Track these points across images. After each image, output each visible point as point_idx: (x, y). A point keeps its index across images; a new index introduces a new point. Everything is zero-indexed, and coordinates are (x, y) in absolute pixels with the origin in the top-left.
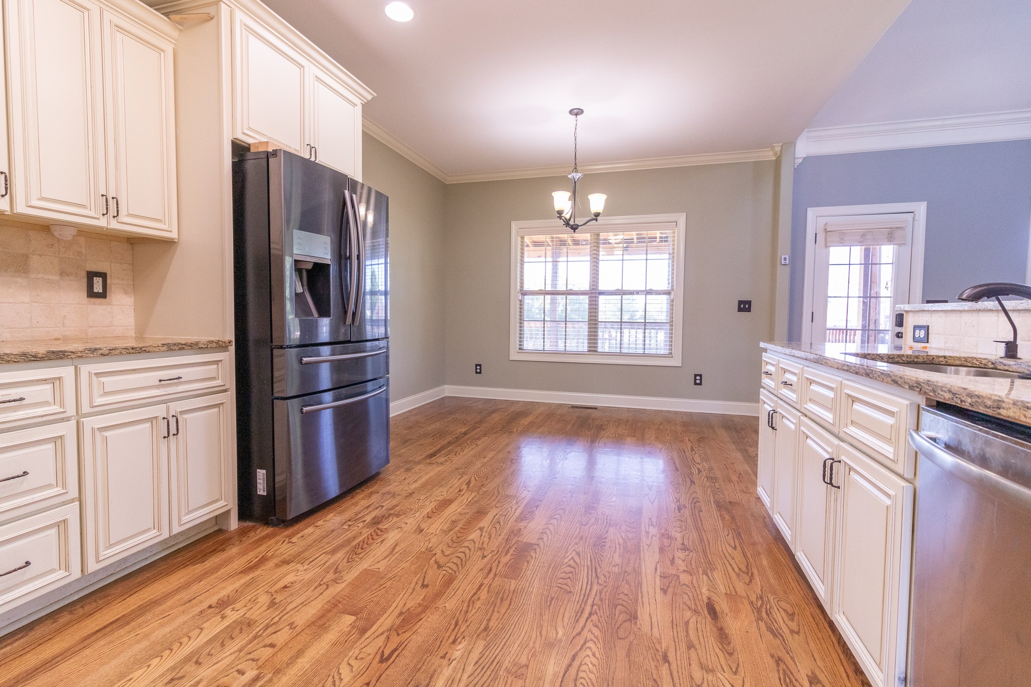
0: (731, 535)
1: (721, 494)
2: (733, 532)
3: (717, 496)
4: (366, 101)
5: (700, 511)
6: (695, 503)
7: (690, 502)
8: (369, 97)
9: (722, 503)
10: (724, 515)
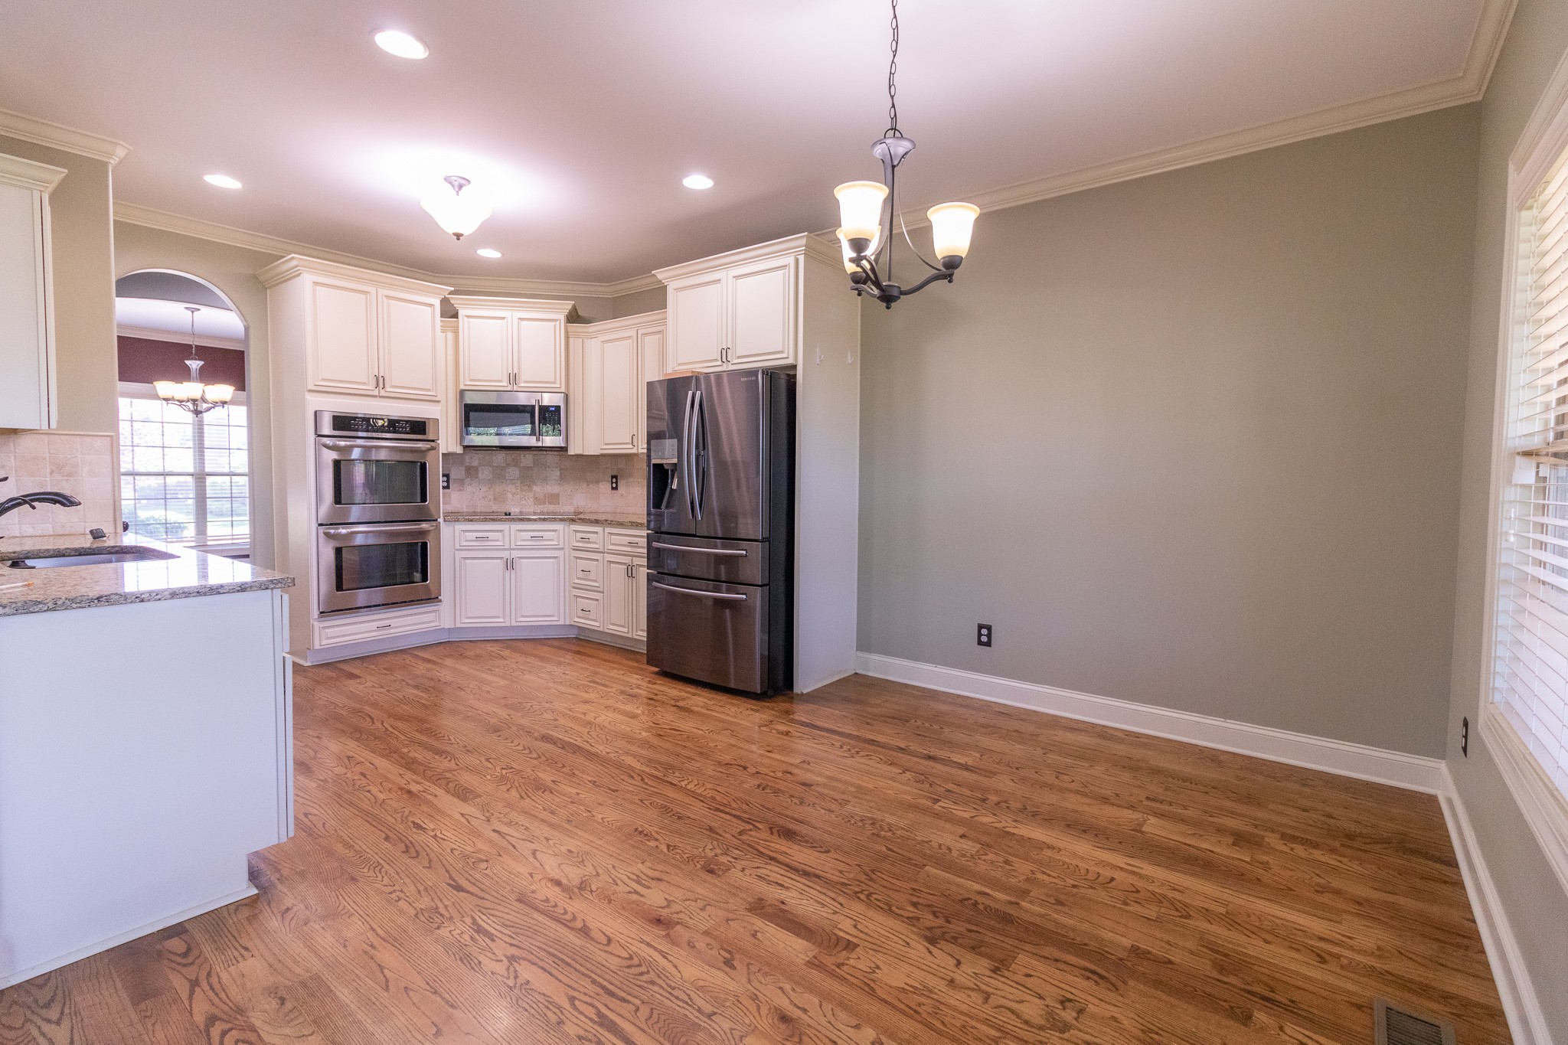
0: (320, 825)
1: (383, 889)
2: (319, 833)
3: (386, 880)
4: (804, 248)
5: (387, 838)
6: (407, 846)
7: (416, 844)
8: (804, 241)
9: (365, 870)
10: (347, 851)
